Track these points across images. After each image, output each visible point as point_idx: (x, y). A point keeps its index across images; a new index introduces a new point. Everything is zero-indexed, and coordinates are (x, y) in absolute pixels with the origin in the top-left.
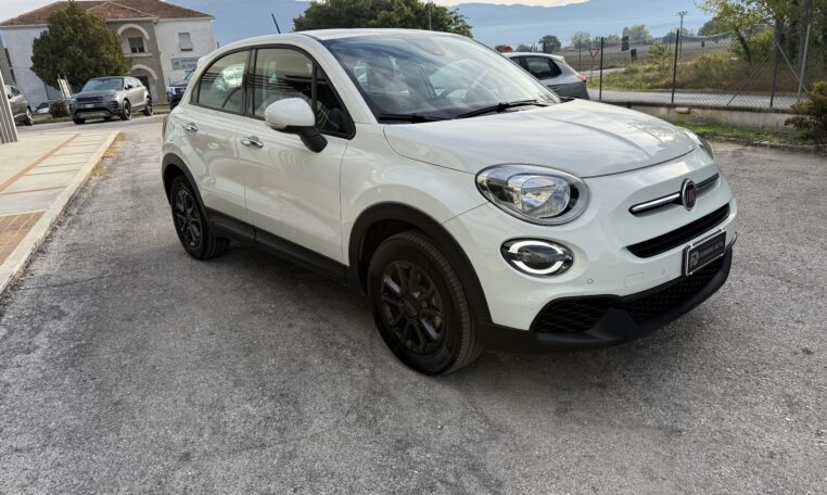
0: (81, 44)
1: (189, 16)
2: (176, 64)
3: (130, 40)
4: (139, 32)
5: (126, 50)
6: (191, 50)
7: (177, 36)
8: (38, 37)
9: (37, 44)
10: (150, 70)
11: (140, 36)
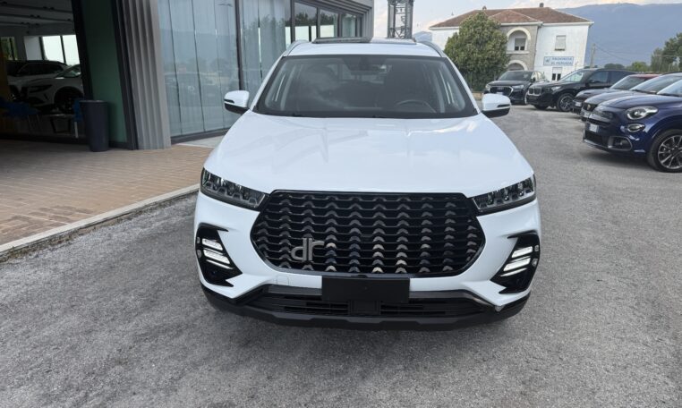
0: (477, 43)
1: (570, 21)
2: (547, 61)
3: (517, 40)
4: (523, 33)
5: (510, 48)
6: (564, 50)
7: (554, 38)
8: (451, 36)
9: (450, 40)
10: (524, 65)
11: (521, 37)
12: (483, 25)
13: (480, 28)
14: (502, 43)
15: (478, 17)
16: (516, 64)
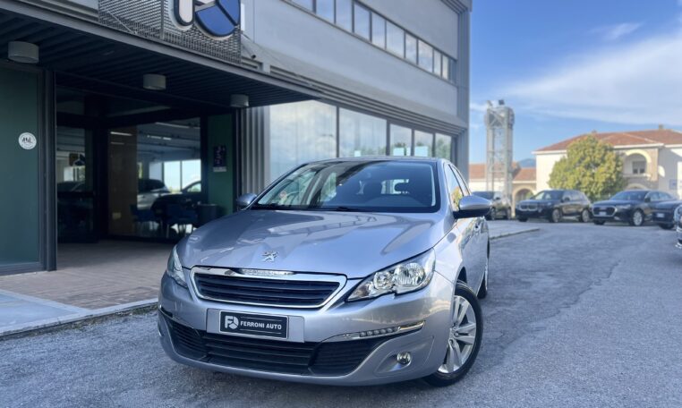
0: (588, 166)
3: (634, 163)
4: (642, 156)
5: (628, 170)
8: (559, 160)
9: (557, 164)
11: (642, 160)
12: (593, 148)
13: (591, 150)
14: (617, 166)
15: (587, 141)
16: (636, 188)
